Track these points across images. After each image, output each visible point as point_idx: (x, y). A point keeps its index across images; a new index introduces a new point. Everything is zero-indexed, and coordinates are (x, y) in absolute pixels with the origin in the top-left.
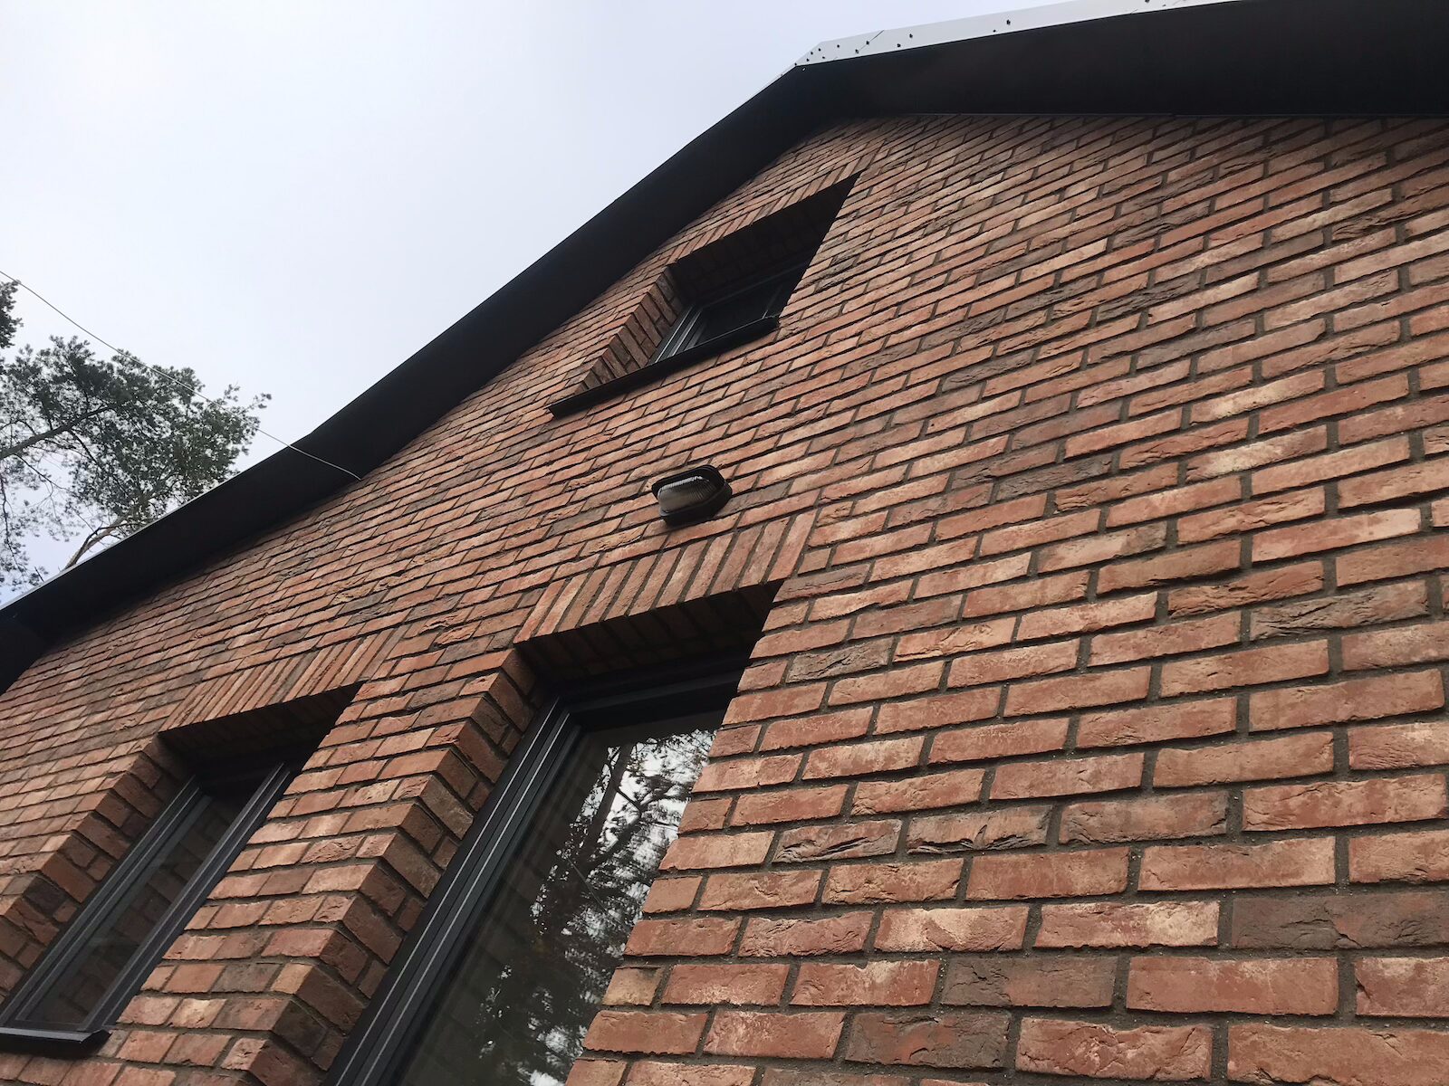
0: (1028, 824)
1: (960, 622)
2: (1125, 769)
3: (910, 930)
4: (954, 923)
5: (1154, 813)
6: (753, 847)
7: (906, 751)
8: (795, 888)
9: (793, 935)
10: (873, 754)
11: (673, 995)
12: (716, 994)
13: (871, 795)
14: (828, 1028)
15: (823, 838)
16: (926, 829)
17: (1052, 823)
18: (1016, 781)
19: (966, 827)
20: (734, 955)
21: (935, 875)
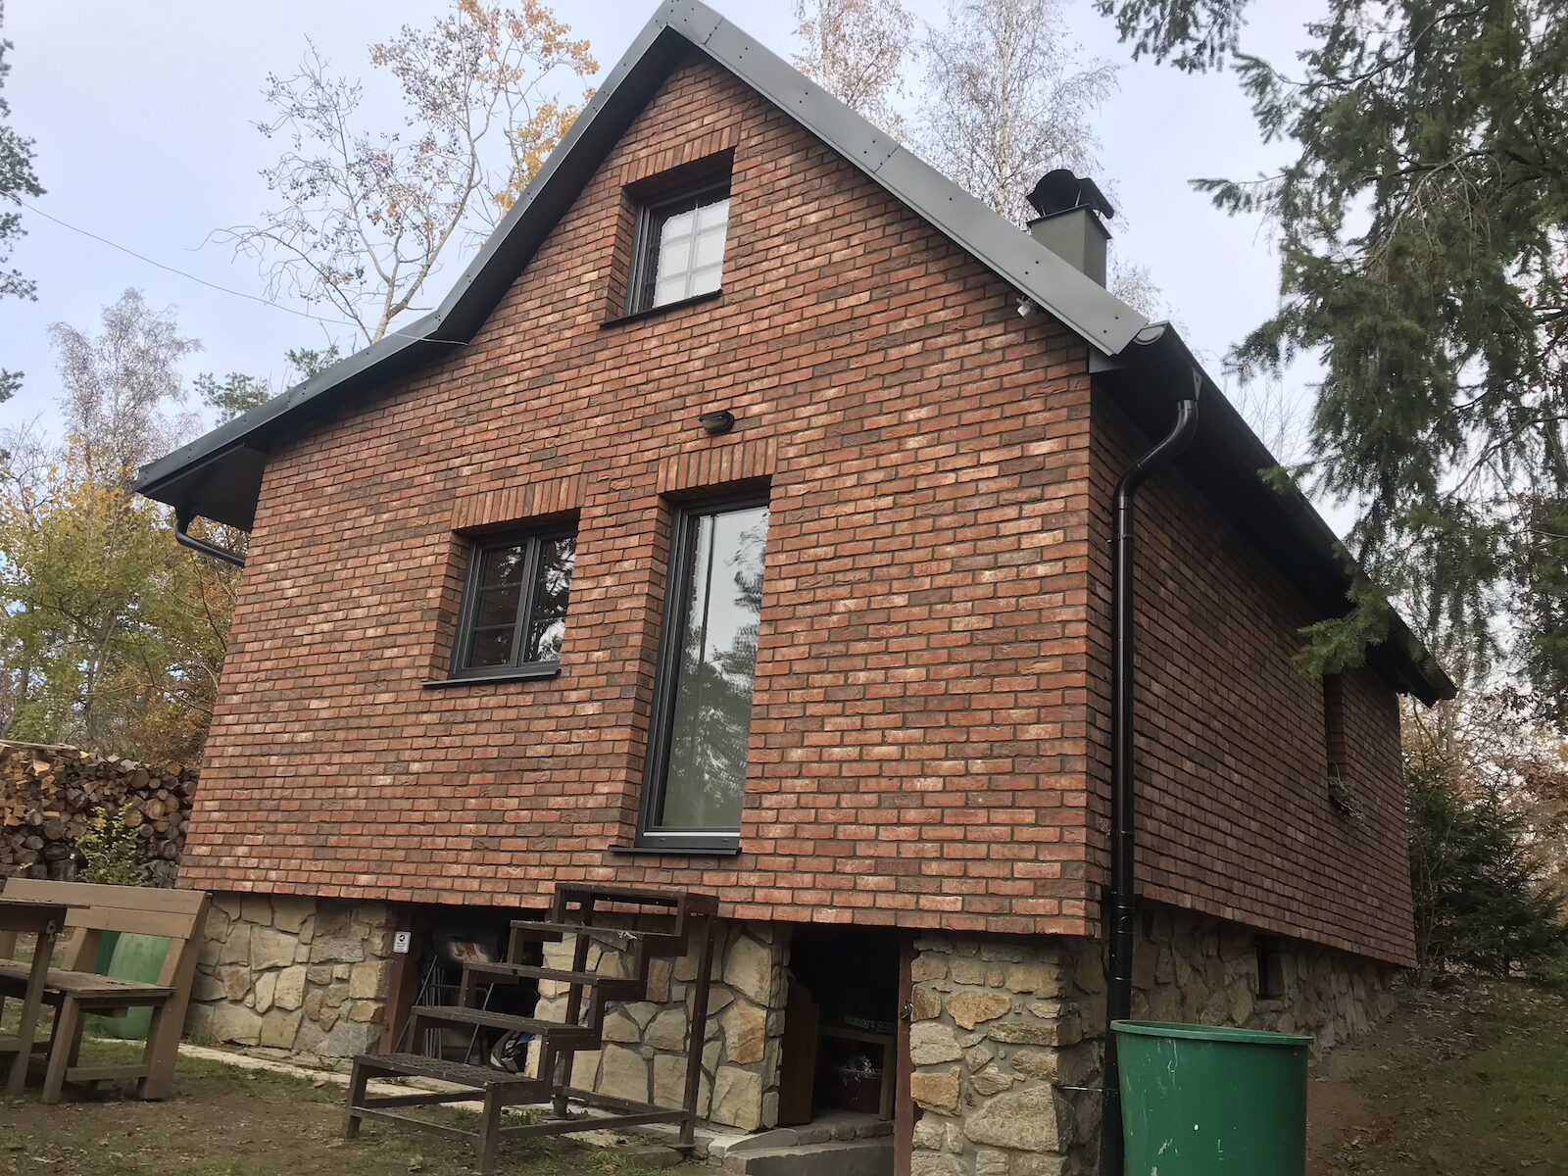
0: (865, 575)
1: (839, 502)
2: (886, 558)
3: (840, 606)
4: (851, 604)
5: (894, 571)
6: (790, 584)
7: (829, 551)
8: (807, 596)
9: (809, 610)
10: (820, 552)
11: (779, 630)
12: (793, 629)
13: (823, 566)
14: (825, 634)
15: (811, 581)
16: (839, 577)
17: (871, 574)
18: (861, 562)
19: (850, 576)
20: (793, 618)
21: (844, 591)
